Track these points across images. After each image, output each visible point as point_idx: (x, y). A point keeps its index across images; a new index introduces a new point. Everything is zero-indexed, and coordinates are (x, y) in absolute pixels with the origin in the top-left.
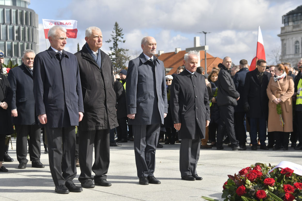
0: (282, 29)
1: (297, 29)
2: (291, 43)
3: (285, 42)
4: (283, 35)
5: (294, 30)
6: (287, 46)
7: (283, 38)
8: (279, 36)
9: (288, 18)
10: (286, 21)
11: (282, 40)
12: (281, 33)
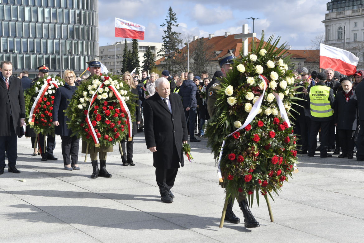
0: (327, 15)
1: (341, 16)
2: (334, 28)
3: (328, 28)
4: (327, 22)
5: (338, 17)
6: (331, 32)
7: (327, 24)
8: (323, 22)
9: (333, 5)
10: (331, 7)
11: (326, 26)
12: (325, 20)
